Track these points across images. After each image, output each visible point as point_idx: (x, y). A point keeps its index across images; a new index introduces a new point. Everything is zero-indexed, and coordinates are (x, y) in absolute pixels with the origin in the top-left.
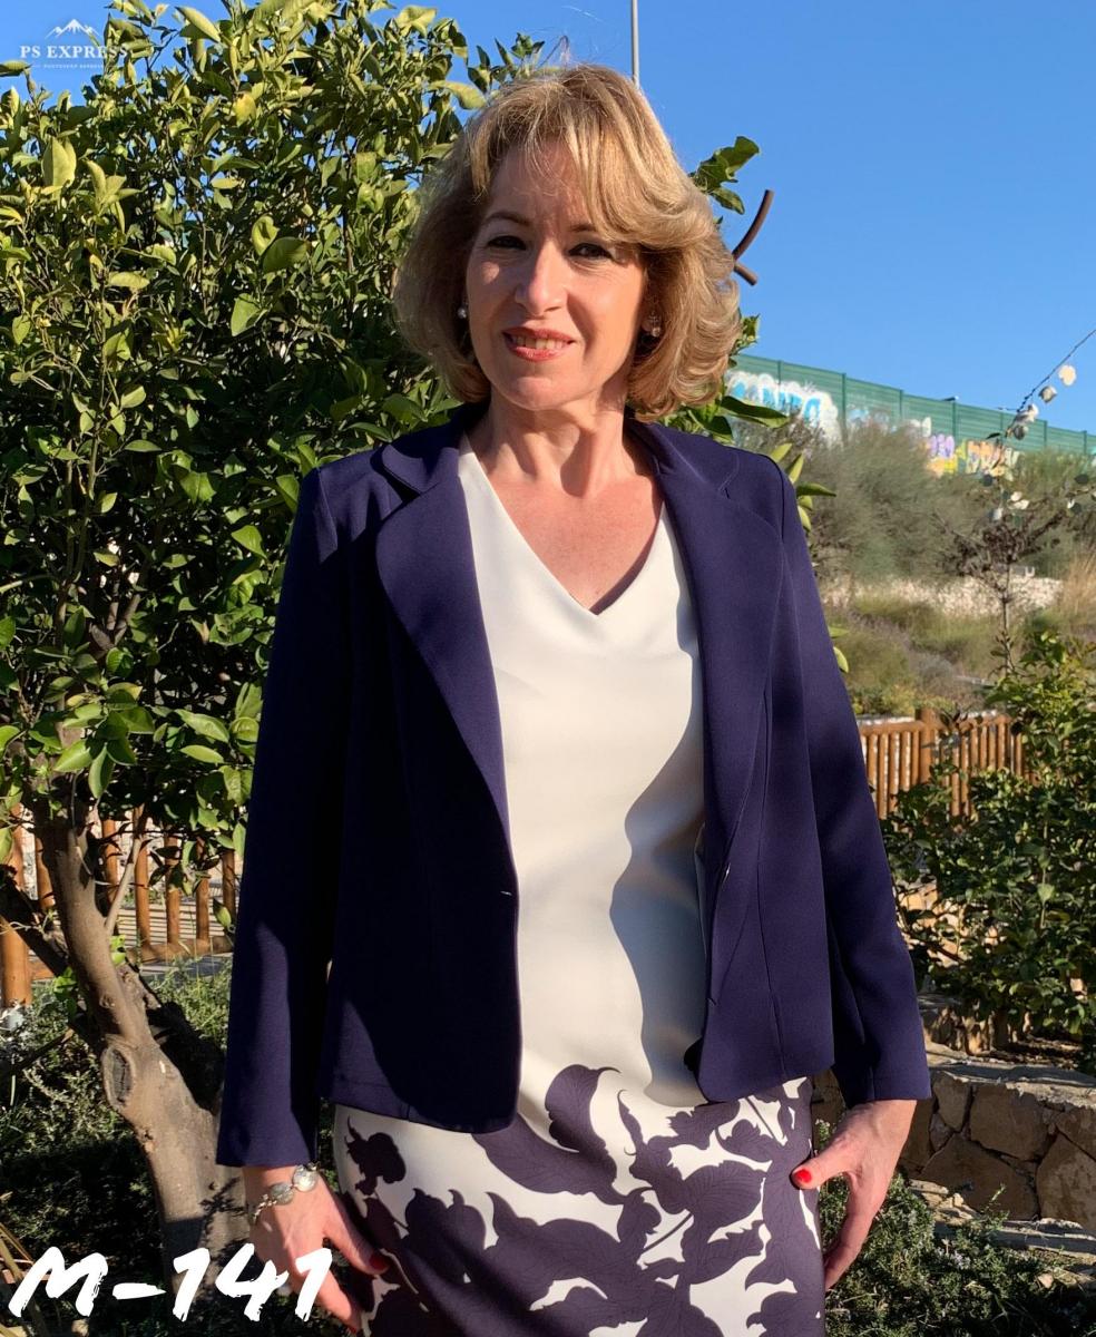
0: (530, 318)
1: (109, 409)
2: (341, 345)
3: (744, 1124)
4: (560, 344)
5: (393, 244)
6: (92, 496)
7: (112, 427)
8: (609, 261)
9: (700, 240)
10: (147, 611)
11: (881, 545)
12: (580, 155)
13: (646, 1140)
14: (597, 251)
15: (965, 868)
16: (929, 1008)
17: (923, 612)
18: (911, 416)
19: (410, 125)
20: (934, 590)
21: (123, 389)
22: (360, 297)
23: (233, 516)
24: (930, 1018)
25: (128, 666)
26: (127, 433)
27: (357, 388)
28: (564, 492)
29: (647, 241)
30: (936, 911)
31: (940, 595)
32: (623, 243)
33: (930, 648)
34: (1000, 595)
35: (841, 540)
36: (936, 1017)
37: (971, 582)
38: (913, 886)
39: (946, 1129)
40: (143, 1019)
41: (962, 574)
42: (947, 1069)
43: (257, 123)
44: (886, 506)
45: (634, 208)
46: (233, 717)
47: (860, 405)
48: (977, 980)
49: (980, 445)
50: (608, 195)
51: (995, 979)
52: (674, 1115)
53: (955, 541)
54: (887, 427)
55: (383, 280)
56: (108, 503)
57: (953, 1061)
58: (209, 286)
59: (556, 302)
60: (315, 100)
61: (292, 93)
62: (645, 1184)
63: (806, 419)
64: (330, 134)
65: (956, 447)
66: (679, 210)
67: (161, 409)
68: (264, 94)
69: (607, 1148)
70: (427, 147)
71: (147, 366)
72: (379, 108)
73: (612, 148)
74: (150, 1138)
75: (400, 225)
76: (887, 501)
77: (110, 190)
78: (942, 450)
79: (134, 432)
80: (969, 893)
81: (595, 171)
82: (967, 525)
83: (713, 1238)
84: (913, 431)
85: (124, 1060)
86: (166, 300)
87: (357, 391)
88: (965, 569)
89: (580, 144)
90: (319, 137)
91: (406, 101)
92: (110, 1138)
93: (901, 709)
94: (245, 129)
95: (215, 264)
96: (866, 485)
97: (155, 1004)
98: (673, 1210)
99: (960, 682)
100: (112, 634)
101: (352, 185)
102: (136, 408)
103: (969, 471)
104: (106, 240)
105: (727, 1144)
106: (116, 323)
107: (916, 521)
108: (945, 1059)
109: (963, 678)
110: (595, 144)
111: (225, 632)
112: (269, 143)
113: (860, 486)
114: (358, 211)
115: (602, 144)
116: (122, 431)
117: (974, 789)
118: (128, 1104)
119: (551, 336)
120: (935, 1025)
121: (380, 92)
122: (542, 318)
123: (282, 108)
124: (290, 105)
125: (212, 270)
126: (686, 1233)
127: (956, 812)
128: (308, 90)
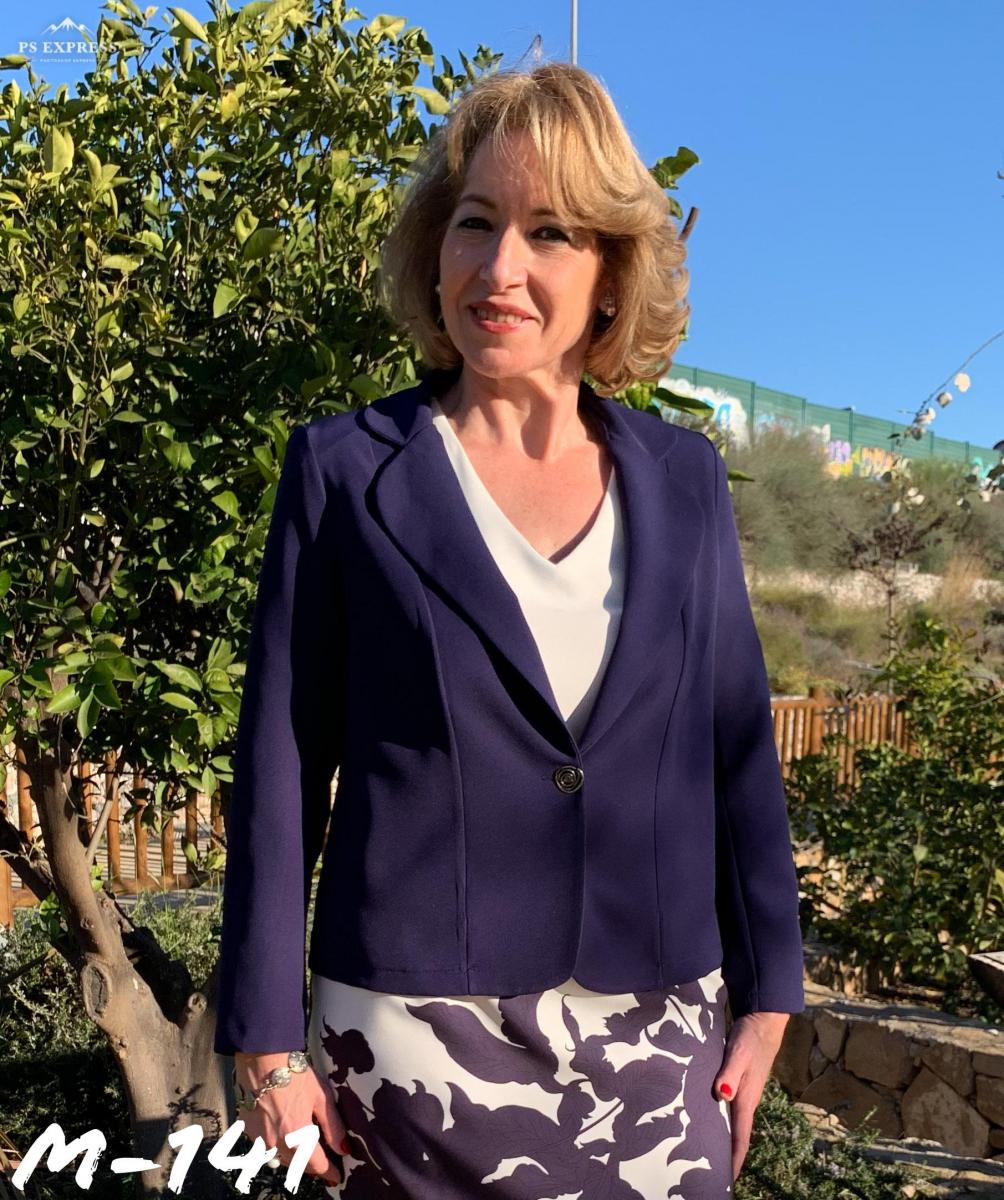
0: (493, 293)
1: (99, 383)
2: (312, 329)
3: (670, 1024)
4: (519, 319)
5: (362, 236)
6: (82, 461)
7: (102, 399)
8: (566, 244)
9: (651, 229)
10: (129, 569)
11: (782, 539)
12: (543, 145)
13: (583, 1039)
14: (557, 234)
15: (849, 831)
16: (811, 955)
17: (817, 601)
18: (813, 423)
19: (380, 127)
20: (827, 582)
21: (113, 364)
22: (329, 286)
23: (209, 484)
24: (811, 964)
25: (111, 620)
26: (115, 405)
27: (325, 370)
28: (526, 455)
29: (603, 228)
30: (823, 868)
31: (833, 588)
32: (580, 228)
33: (822, 635)
34: (887, 588)
35: (747, 533)
36: (817, 963)
37: (860, 577)
38: (803, 844)
39: (824, 1060)
40: (119, 942)
41: (853, 568)
42: (828, 1008)
43: (240, 121)
44: (787, 504)
45: (591, 195)
46: (205, 669)
47: (767, 412)
48: (856, 930)
49: (873, 451)
50: (568, 184)
51: (871, 929)
52: (610, 1016)
53: (849, 538)
54: (791, 432)
55: (351, 272)
56: (96, 470)
57: (833, 1001)
58: (192, 272)
59: (516, 280)
60: (293, 102)
61: (272, 94)
62: (583, 1076)
63: (718, 422)
64: (306, 134)
65: (852, 452)
66: (632, 200)
67: (146, 382)
68: (246, 93)
69: (551, 1044)
70: (396, 148)
71: (135, 344)
72: (352, 110)
73: (573, 139)
74: (124, 1046)
75: (369, 220)
76: (789, 499)
77: (105, 177)
78: (839, 455)
79: (122, 404)
80: (853, 852)
81: (556, 159)
82: (858, 523)
83: (641, 1121)
84: (813, 436)
85: (102, 977)
86: (151, 284)
87: (325, 372)
88: (856, 563)
89: (544, 136)
90: (295, 137)
91: (378, 105)
92: (86, 1047)
93: (795, 689)
94: (228, 125)
95: (199, 251)
96: (769, 485)
97: (129, 929)
98: (606, 1098)
99: (847, 666)
100: (97, 590)
101: (327, 181)
102: (123, 382)
103: (862, 474)
104: (101, 224)
105: (654, 1041)
106: (107, 304)
107: (813, 518)
108: (824, 999)
109: (851, 662)
110: (558, 136)
111: (200, 589)
112: (249, 141)
113: (765, 485)
114: (331, 205)
115: (564, 136)
116: (110, 402)
117: (858, 760)
118: (105, 1015)
119: (511, 311)
120: (815, 971)
121: (353, 94)
122: (503, 294)
123: (262, 107)
124: (270, 104)
125: (195, 257)
126: (617, 1118)
127: (841, 780)
128: (286, 91)
